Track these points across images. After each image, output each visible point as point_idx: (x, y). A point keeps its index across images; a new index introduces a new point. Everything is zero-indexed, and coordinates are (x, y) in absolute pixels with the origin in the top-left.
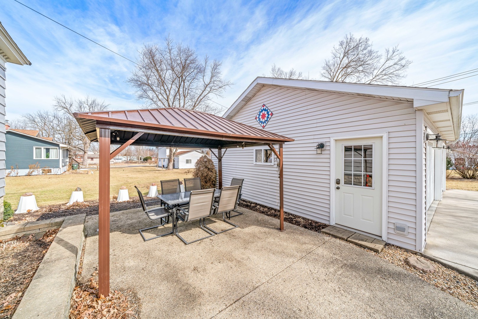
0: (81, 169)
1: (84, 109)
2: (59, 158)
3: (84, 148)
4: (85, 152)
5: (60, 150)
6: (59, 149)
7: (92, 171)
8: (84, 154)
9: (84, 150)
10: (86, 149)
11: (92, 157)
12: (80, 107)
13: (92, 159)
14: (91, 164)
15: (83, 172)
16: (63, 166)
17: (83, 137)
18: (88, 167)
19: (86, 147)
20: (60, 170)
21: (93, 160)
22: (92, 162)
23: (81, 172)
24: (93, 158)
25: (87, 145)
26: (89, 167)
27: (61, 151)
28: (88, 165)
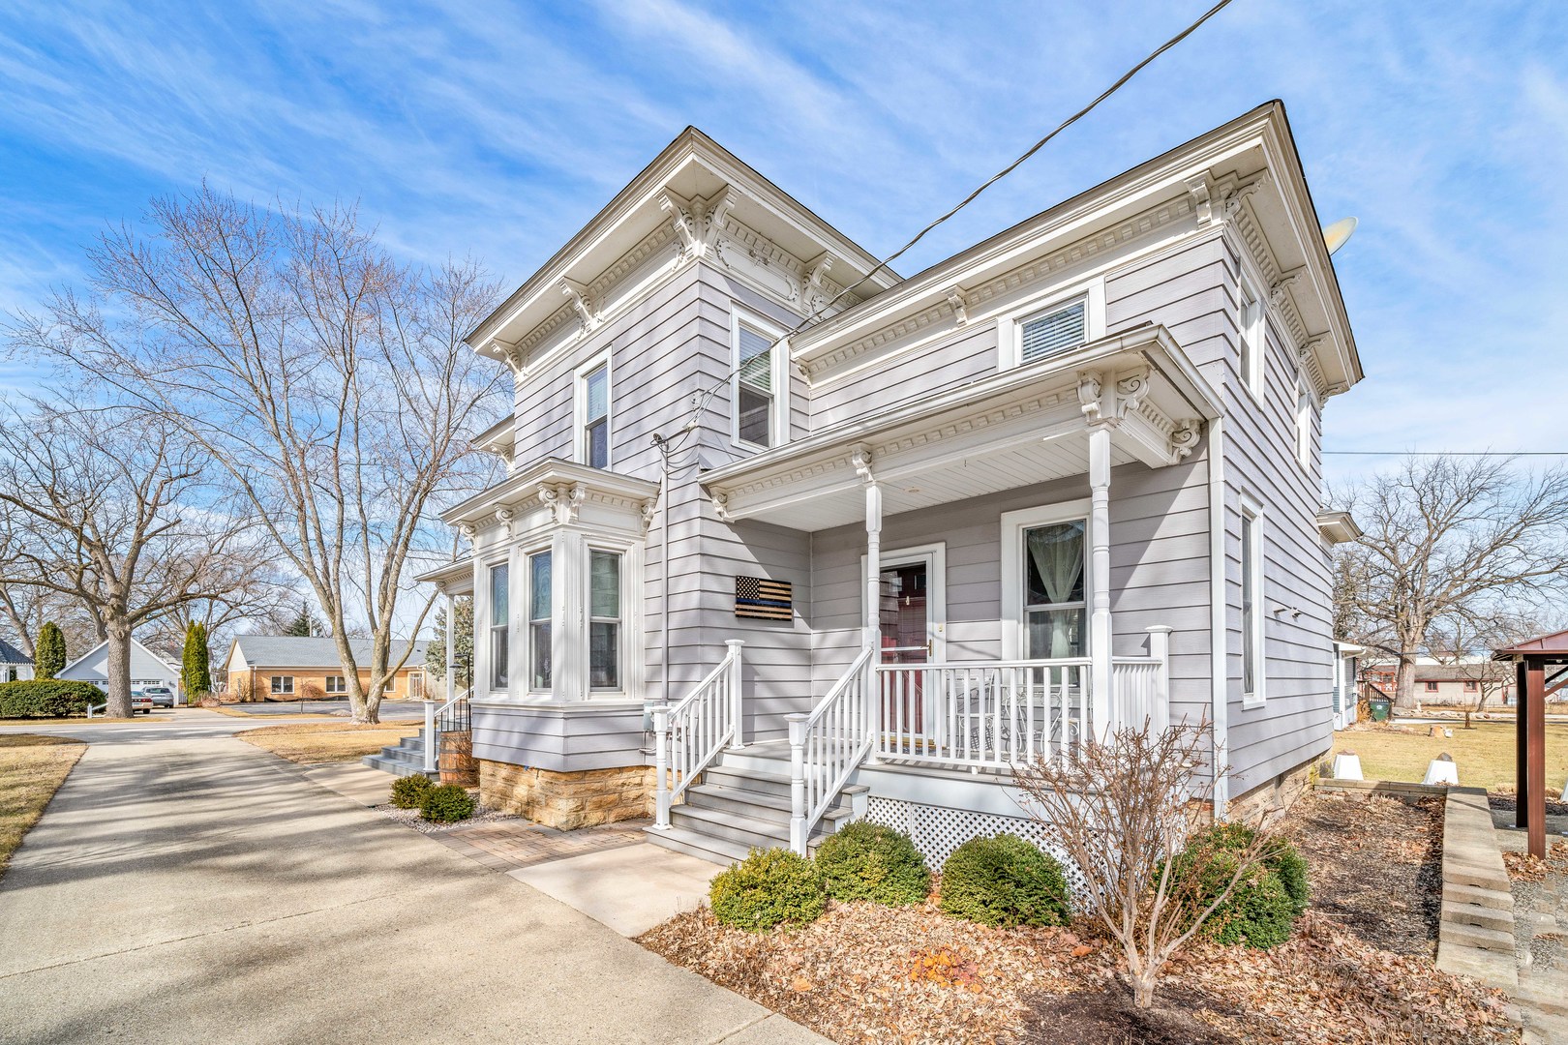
0: (1398, 721)
1: (1396, 503)
2: (1338, 682)
3: (1403, 646)
4: (1404, 662)
5: (1340, 660)
6: (1338, 658)
7: (1448, 727)
8: (1401, 666)
9: (1399, 652)
10: (1407, 649)
11: (1431, 676)
12: (1383, 499)
13: (1432, 684)
14: (1429, 705)
15: (1411, 729)
16: (1347, 707)
17: (1396, 607)
18: (1420, 715)
19: (1407, 643)
20: (1339, 718)
21: (1435, 688)
22: (1432, 697)
23: (1404, 728)
24: (1435, 682)
25: (1412, 634)
26: (1425, 713)
27: (1342, 662)
28: (1419, 707)
